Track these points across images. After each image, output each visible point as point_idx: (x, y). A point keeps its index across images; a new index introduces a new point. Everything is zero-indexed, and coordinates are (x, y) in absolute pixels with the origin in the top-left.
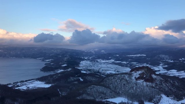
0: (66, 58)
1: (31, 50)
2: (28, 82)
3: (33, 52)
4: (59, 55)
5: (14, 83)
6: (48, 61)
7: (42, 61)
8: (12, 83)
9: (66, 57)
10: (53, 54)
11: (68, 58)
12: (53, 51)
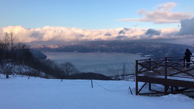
0: (167, 54)
1: (130, 45)
2: (128, 77)
3: (132, 47)
4: (159, 50)
5: (115, 76)
6: (148, 57)
7: (141, 56)
8: (114, 76)
9: (167, 52)
10: (153, 49)
11: (170, 53)
12: (153, 46)
